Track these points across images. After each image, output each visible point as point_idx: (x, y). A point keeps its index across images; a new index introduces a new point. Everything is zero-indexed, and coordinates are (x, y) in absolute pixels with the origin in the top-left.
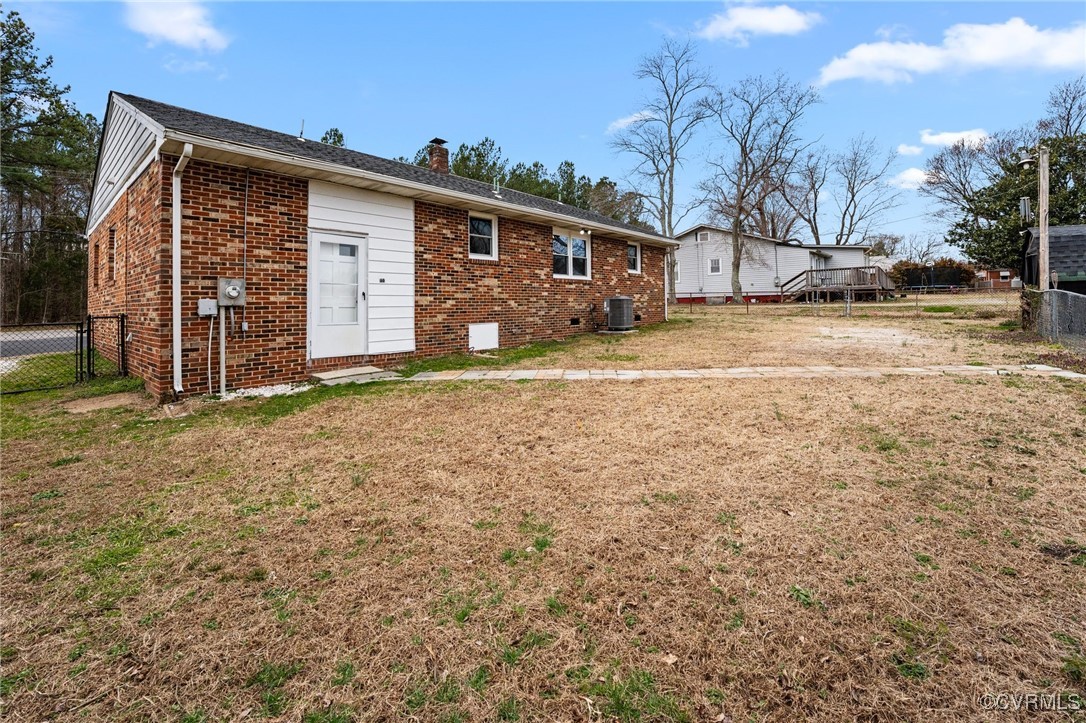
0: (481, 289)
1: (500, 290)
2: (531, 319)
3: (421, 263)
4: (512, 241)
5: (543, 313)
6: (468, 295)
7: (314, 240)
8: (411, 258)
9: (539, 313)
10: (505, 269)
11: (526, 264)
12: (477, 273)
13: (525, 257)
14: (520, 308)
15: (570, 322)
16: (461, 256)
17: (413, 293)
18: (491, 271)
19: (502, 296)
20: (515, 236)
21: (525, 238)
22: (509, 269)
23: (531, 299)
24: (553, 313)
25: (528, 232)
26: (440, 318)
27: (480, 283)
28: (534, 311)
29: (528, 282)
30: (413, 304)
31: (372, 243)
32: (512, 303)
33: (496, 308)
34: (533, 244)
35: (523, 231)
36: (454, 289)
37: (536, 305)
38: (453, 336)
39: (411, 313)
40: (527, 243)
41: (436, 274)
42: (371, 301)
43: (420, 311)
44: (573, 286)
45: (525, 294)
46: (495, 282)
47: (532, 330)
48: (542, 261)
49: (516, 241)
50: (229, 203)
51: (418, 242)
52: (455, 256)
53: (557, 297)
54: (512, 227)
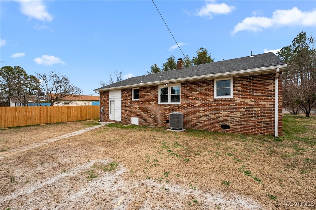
0: (134, 108)
1: (139, 108)
2: (149, 118)
3: (123, 103)
4: (143, 94)
5: (153, 117)
6: (131, 110)
7: (110, 100)
8: (121, 102)
9: (152, 117)
10: (140, 103)
11: (147, 100)
12: (133, 104)
13: (147, 98)
14: (145, 114)
15: (166, 122)
16: (130, 100)
17: (121, 109)
18: (137, 103)
19: (139, 110)
20: (143, 92)
21: (147, 92)
22: (142, 102)
23: (149, 112)
24: (157, 117)
25: (148, 90)
26: (126, 115)
27: (134, 107)
28: (150, 115)
29: (148, 106)
30: (121, 111)
31: (116, 100)
32: (142, 113)
33: (138, 114)
34: (150, 93)
35: (146, 90)
36: (128, 108)
37: (150, 114)
38: (128, 119)
39: (121, 113)
40: (147, 93)
41: (125, 105)
42: (116, 111)
43: (122, 113)
44: (168, 107)
45: (146, 110)
46: (137, 106)
47: (149, 122)
48: (153, 99)
49: (144, 94)
50: (103, 96)
51: (122, 98)
52: (129, 100)
53: (159, 111)
54: (143, 90)
